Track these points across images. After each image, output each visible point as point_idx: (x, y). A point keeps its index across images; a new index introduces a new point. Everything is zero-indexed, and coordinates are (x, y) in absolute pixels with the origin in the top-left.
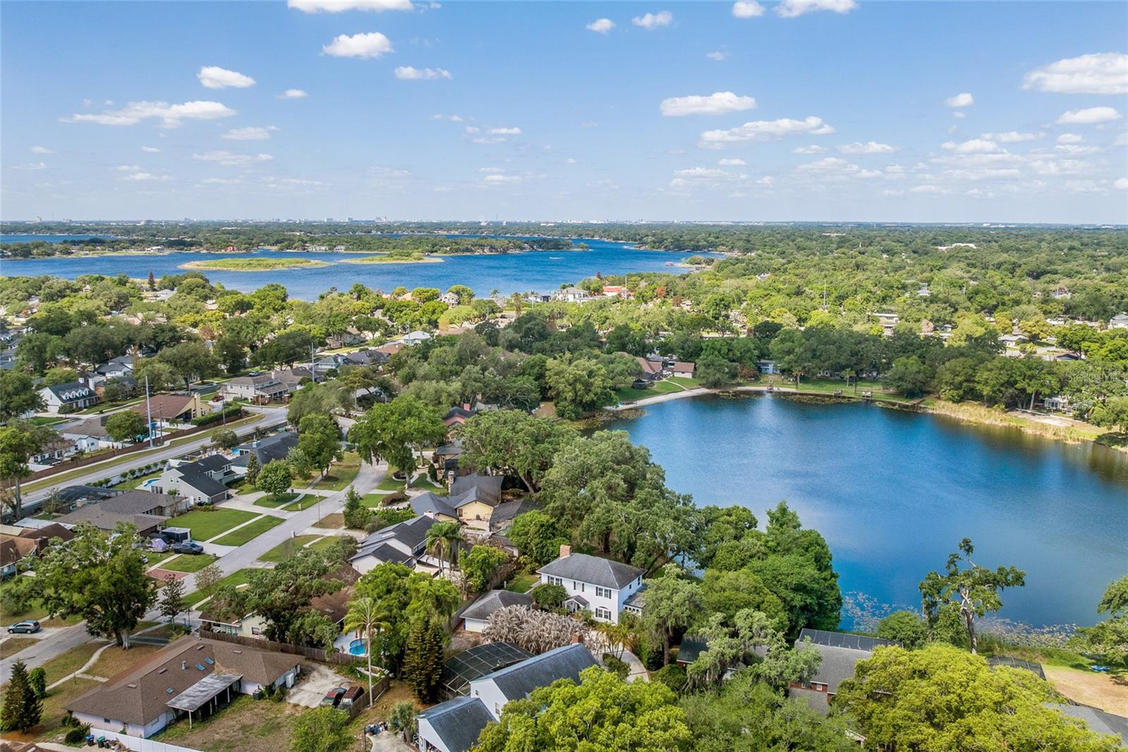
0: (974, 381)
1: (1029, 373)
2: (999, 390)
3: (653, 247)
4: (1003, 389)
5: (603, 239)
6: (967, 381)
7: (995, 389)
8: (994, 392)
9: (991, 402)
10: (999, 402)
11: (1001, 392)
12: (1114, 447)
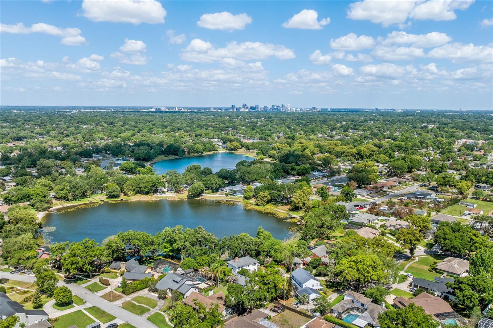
0: (138, 188)
7: (149, 188)
10: (150, 192)
11: (151, 189)
12: (195, 198)
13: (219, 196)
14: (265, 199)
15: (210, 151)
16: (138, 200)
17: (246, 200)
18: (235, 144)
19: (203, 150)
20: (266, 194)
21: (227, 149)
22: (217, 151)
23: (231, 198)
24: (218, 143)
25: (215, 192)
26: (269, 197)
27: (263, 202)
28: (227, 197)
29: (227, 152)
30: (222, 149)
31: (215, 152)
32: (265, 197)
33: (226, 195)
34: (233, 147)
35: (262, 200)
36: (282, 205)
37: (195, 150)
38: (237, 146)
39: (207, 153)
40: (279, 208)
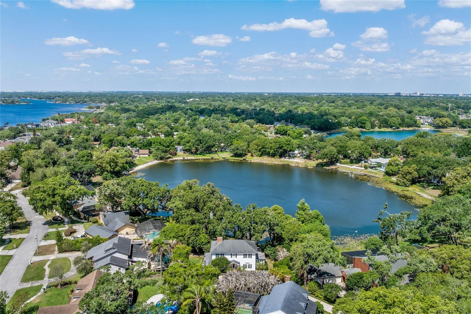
0: (265, 148)
1: (287, 143)
2: (276, 151)
3: (63, 102)
4: (278, 150)
5: (32, 99)
6: (263, 148)
7: (275, 150)
8: (274, 151)
9: (273, 155)
10: (277, 155)
11: (277, 151)
12: (324, 167)
13: (357, 168)
14: (409, 177)
15: (409, 126)
16: (259, 161)
17: (388, 177)
18: (444, 120)
19: (400, 125)
20: (411, 170)
21: (433, 127)
22: (419, 127)
23: (369, 172)
24: (427, 120)
25: (355, 163)
26: (416, 174)
27: (405, 180)
28: (366, 170)
29: (433, 129)
30: (428, 126)
31: (416, 128)
32: (410, 173)
33: (365, 167)
34: (441, 124)
35: (405, 178)
36: (434, 189)
37: (389, 123)
38: (447, 122)
39: (404, 129)
40: (427, 191)
